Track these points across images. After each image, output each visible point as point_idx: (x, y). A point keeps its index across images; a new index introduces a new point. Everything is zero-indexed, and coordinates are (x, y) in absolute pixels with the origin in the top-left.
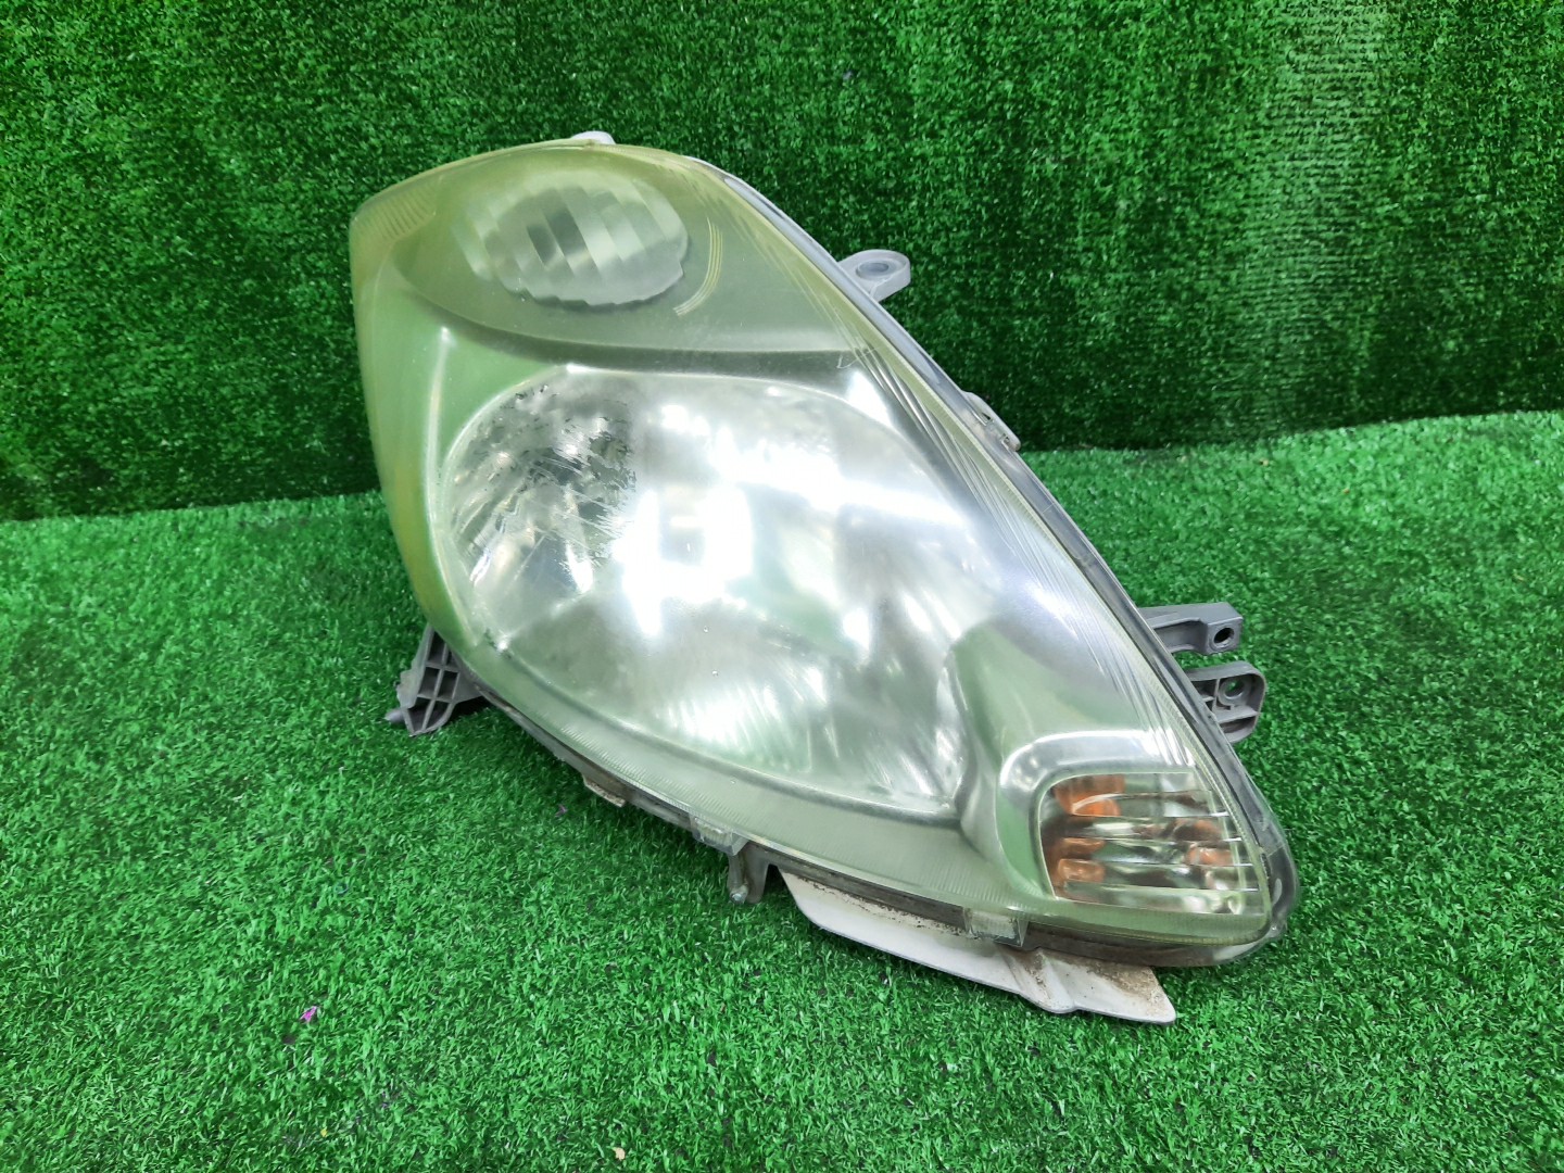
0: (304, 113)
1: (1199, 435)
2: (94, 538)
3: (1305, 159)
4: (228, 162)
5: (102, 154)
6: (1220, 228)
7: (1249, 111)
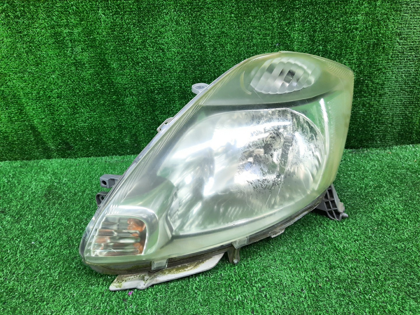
0: (134, 52)
1: (370, 145)
2: (67, 164)
3: (402, 69)
4: (113, 64)
5: (81, 62)
6: (378, 87)
7: (386, 55)
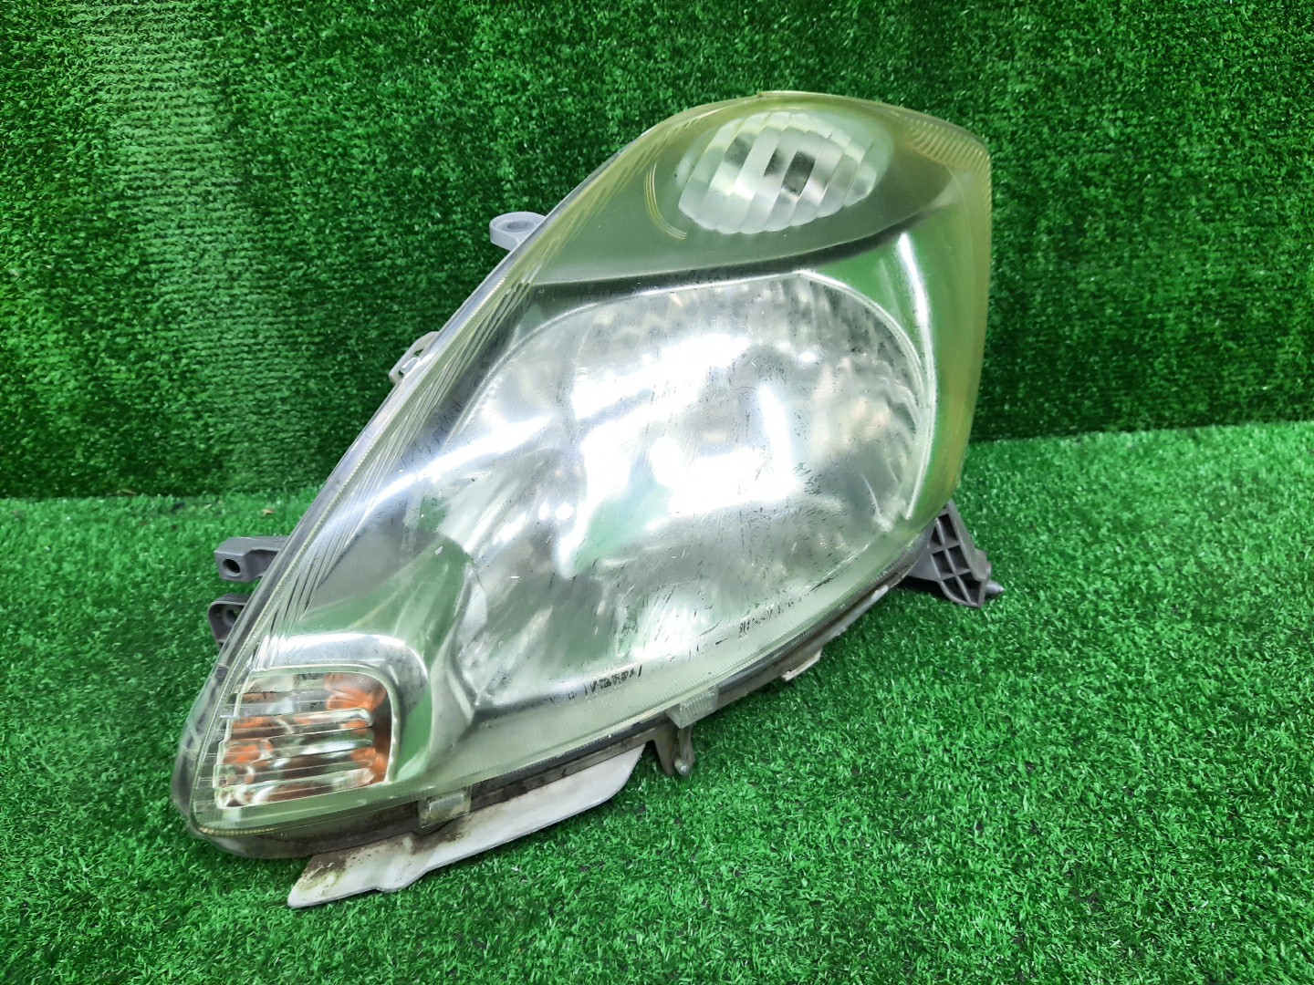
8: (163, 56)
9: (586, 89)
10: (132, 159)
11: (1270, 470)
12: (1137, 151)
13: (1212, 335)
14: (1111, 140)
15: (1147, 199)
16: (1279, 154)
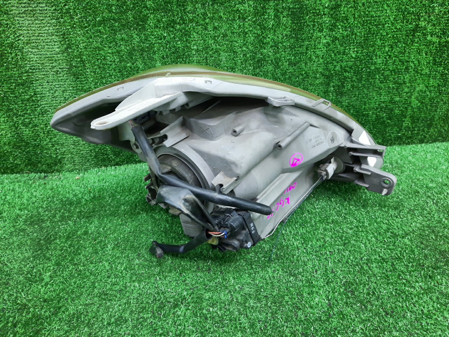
8: (43, 25)
9: (185, 39)
10: (32, 59)
11: (401, 160)
12: (361, 61)
13: (383, 118)
14: (353, 58)
15: (364, 76)
16: (403, 62)
